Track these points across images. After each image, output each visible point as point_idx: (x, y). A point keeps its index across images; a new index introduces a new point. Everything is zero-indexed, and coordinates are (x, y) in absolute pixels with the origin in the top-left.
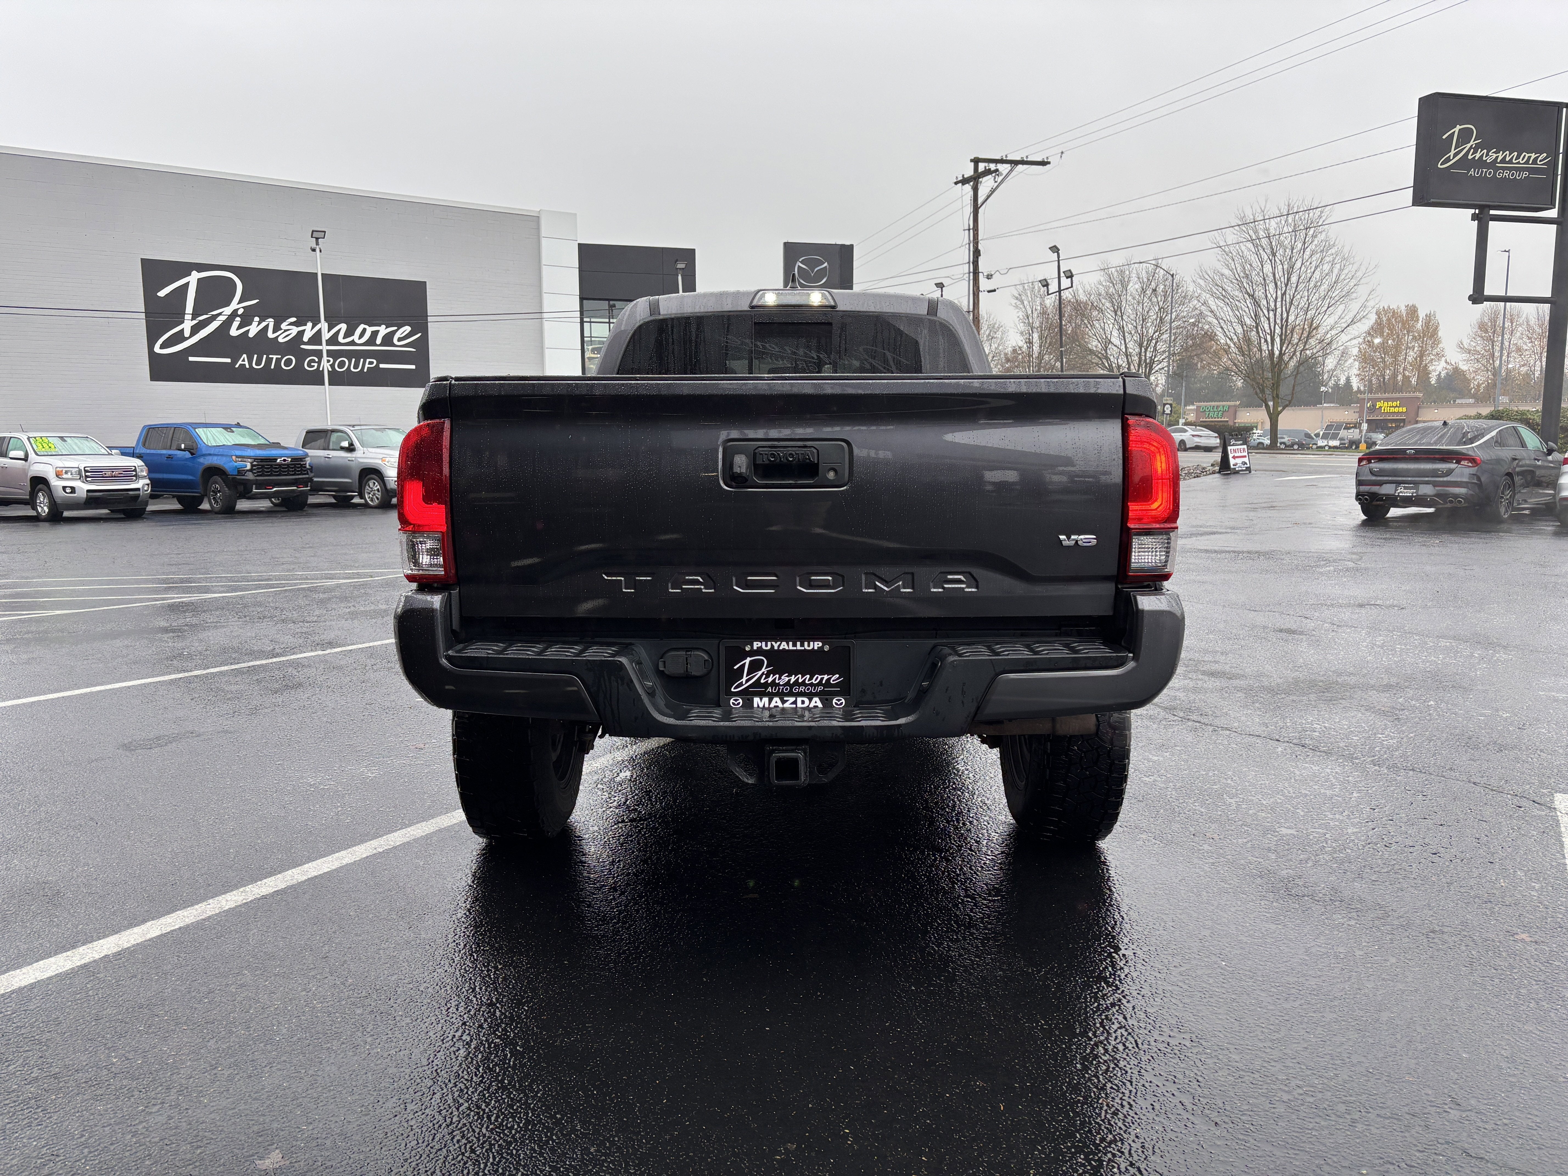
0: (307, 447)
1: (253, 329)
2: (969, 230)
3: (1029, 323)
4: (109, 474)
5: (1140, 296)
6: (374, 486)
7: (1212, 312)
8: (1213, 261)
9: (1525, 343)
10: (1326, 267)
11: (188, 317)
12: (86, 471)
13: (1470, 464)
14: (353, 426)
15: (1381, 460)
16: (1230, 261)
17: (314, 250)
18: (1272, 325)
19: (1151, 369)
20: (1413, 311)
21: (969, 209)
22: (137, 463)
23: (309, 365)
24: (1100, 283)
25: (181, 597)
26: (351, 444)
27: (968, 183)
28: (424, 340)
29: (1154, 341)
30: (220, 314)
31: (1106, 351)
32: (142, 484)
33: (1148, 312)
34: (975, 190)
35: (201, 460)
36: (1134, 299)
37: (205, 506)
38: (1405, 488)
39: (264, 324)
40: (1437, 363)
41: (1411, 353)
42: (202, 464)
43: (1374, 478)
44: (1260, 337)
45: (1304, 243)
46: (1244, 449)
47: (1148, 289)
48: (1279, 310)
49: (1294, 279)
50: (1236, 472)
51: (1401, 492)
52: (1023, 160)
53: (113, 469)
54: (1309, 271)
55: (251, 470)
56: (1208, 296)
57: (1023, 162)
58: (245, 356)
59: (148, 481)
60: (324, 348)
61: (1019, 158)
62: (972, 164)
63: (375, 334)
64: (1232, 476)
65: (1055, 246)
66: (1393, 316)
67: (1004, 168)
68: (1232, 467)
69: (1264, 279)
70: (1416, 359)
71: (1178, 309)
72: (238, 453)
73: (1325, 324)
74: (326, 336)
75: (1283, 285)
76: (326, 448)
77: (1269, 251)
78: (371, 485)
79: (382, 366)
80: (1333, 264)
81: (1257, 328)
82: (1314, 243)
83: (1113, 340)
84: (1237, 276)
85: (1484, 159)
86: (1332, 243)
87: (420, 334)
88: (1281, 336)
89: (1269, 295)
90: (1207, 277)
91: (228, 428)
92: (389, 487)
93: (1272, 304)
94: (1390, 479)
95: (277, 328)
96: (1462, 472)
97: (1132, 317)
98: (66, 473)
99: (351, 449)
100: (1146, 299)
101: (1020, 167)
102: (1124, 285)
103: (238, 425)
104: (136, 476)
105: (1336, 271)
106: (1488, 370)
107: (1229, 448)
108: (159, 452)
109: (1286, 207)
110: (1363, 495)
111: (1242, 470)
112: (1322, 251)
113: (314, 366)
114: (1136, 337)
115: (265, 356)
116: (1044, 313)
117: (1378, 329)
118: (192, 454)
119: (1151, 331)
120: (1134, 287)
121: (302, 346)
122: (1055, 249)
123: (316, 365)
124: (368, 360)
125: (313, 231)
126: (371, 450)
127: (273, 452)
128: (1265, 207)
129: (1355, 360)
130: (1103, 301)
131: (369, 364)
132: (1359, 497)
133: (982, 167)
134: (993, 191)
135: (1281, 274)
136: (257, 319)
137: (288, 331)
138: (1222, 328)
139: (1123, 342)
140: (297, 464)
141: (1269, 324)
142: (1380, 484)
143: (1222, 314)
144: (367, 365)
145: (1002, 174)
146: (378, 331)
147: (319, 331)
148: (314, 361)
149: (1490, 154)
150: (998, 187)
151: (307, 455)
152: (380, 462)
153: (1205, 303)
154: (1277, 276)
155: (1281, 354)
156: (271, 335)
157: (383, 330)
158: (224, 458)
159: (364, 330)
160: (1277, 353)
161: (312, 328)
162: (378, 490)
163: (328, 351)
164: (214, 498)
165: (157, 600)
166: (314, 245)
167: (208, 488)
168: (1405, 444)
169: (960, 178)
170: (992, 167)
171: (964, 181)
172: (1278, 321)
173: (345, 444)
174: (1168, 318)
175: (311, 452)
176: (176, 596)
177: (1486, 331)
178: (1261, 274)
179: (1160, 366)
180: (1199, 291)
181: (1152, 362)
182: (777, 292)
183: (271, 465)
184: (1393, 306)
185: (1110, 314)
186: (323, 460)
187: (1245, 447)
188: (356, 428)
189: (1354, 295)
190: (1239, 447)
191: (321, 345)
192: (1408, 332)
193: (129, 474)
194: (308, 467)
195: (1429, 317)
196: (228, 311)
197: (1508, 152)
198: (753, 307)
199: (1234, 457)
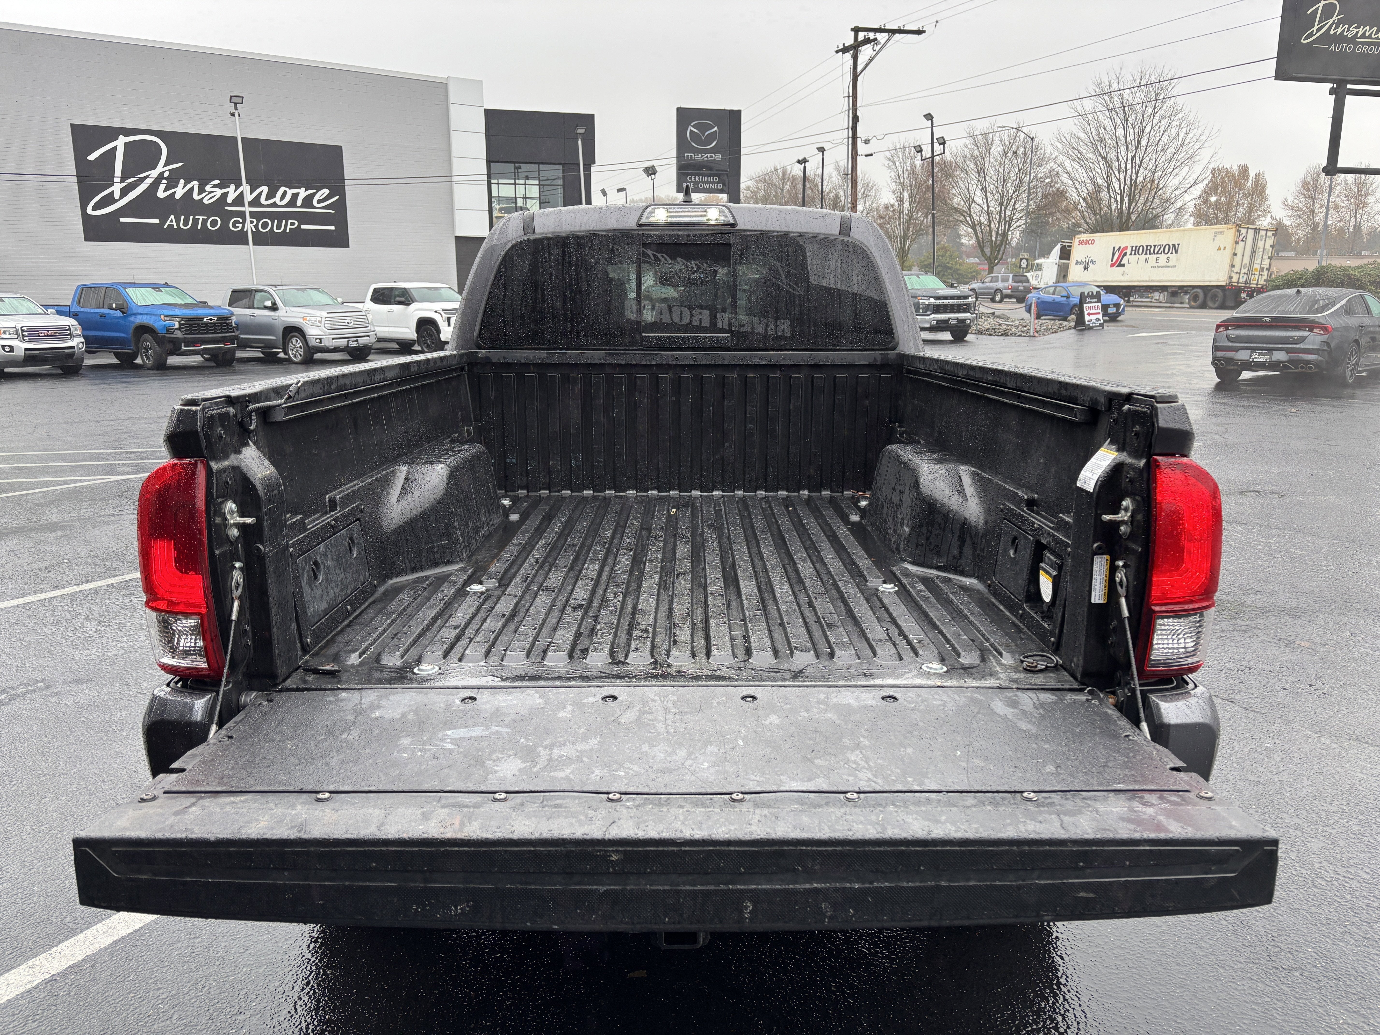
0: (234, 305)
1: (180, 192)
2: (849, 97)
3: (900, 182)
4: (44, 333)
5: (1002, 158)
6: (296, 343)
7: (1068, 173)
8: (1071, 127)
9: (1342, 201)
10: (1174, 131)
11: (117, 180)
12: (23, 331)
13: (1322, 332)
14: (275, 286)
15: (1238, 327)
16: (1086, 125)
17: (233, 115)
18: (1122, 186)
19: (1010, 226)
20: (1244, 170)
21: (849, 77)
22: (71, 322)
23: (234, 226)
24: (966, 146)
25: (85, 480)
26: (274, 303)
27: (848, 52)
28: (342, 202)
29: (1013, 201)
30: (147, 177)
31: (969, 209)
32: (77, 342)
33: (1008, 173)
34: (855, 58)
35: (132, 319)
36: (996, 161)
37: (139, 361)
38: (1260, 354)
39: (189, 186)
40: (1263, 219)
41: (1241, 209)
42: (133, 322)
43: (1230, 344)
44: (1111, 197)
45: (1154, 109)
46: (1098, 307)
47: (1009, 151)
48: (1129, 172)
49: (1144, 142)
50: (1090, 328)
51: (1256, 358)
52: (900, 29)
53: (47, 329)
54: (1158, 135)
55: (179, 329)
56: (1065, 158)
57: (900, 31)
58: (172, 217)
59: (82, 340)
60: (247, 209)
61: (896, 28)
62: (853, 33)
63: (295, 196)
64: (1086, 332)
65: (929, 114)
66: (1226, 175)
67: (882, 37)
68: (1087, 323)
69: (1117, 143)
70: (1245, 215)
71: (1036, 169)
72: (166, 312)
73: (1170, 184)
74: (249, 197)
75: (1134, 148)
76: (252, 307)
77: (1122, 116)
78: (294, 342)
79: (303, 227)
80: (1179, 127)
81: (1108, 188)
82: (1163, 109)
83: (976, 199)
84: (1092, 139)
85: (1345, 34)
86: (1179, 108)
87: (338, 197)
88: (1130, 196)
89: (1121, 158)
90: (1064, 140)
91: (156, 287)
92: (310, 345)
93: (1123, 166)
94: (1246, 345)
95: (201, 190)
96: (1313, 339)
97: (994, 178)
98: (5, 332)
99: (274, 308)
100: (1007, 161)
101: (897, 36)
102: (988, 148)
103: (167, 285)
104: (70, 334)
105: (1182, 135)
106: (1308, 225)
107: (1085, 305)
108: (92, 310)
109: (1139, 74)
110: (1219, 361)
111: (1096, 326)
112: (1170, 116)
113: (238, 227)
114: (997, 197)
115: (191, 217)
116: (913, 172)
117: (1213, 188)
118: (123, 313)
119: (1011, 191)
120: (997, 149)
121: (227, 208)
122: (929, 117)
123: (240, 225)
124: (290, 221)
125: (231, 97)
126: (293, 309)
127: (200, 312)
128: (1120, 74)
129: (1191, 215)
130: (968, 163)
131: (291, 225)
132: (1215, 362)
133: (861, 36)
134: (871, 60)
135: (1132, 137)
136: (182, 181)
137: (212, 193)
138: (1076, 188)
139: (985, 201)
140: (223, 323)
141: (1120, 185)
142: (1237, 350)
143: (1077, 175)
144: (289, 226)
145: (880, 43)
146: (298, 194)
147: (242, 194)
148: (238, 222)
149: (1351, 29)
150: (877, 54)
151: (232, 314)
152: (301, 320)
153: (1061, 165)
154: (1128, 139)
155: (1129, 213)
156: (196, 197)
157: (303, 193)
158: (153, 318)
159: (285, 193)
160: (1125, 211)
161: (236, 190)
162: (300, 347)
163: (250, 212)
164: (146, 355)
165: (58, 485)
166: (233, 110)
167: (140, 345)
168: (1261, 312)
169: (841, 47)
170: (871, 35)
171: (845, 50)
172: (1128, 182)
173: (269, 303)
174: (1027, 179)
175: (236, 311)
176: (79, 478)
177: (1309, 190)
178: (1114, 137)
179: (1018, 224)
180: (1056, 154)
181: (1011, 219)
182: (668, 207)
183: (198, 324)
184: (1227, 166)
185: (974, 175)
186: (248, 318)
187: (1099, 304)
188: (279, 288)
189: (1198, 157)
190: (1094, 305)
191: (244, 206)
192: (1239, 190)
193: (65, 333)
194: (234, 325)
195: (1258, 176)
196: (154, 173)
197: (1368, 27)
198: (641, 225)
199: (1089, 314)
